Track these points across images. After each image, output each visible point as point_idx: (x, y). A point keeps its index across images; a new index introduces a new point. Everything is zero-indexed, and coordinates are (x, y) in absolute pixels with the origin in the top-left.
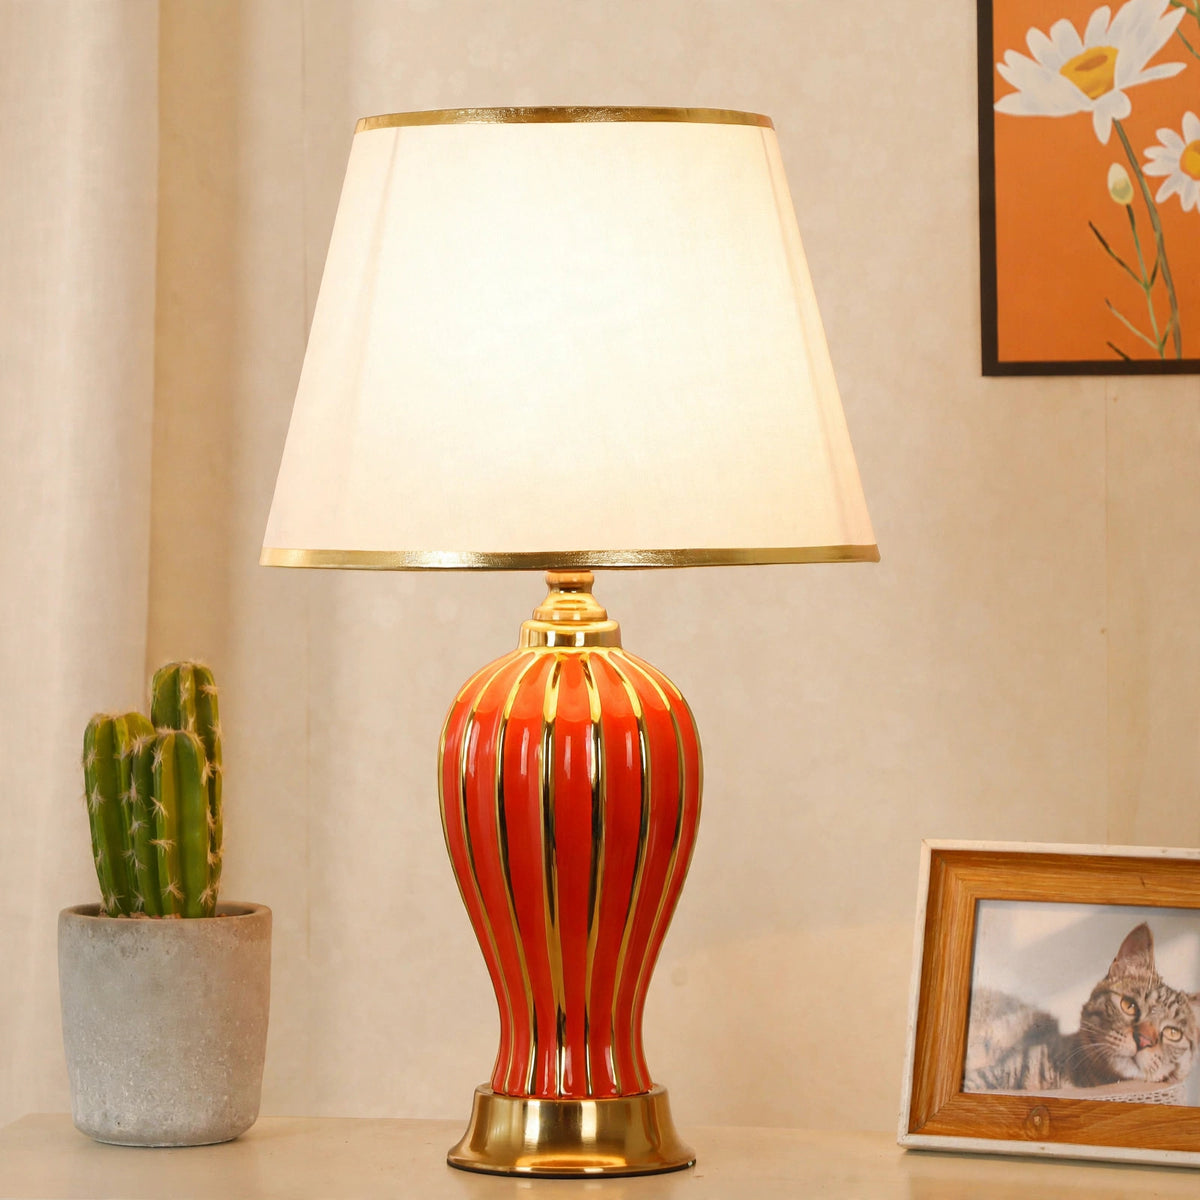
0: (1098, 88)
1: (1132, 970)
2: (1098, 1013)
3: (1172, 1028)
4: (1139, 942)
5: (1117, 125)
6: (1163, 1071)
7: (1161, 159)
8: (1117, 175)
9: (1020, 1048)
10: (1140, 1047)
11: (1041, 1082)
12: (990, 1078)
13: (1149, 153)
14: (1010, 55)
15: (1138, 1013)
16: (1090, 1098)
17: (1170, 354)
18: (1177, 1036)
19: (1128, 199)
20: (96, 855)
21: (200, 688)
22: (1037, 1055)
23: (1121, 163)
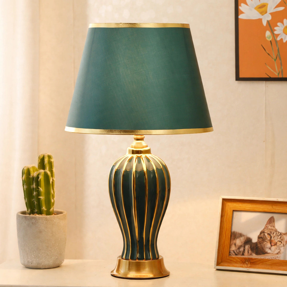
0: (263, 13)
1: (270, 227)
2: (261, 238)
3: (279, 241)
4: (271, 221)
5: (268, 22)
6: (277, 251)
7: (279, 30)
8: (268, 33)
9: (243, 245)
10: (271, 246)
11: (248, 254)
12: (236, 253)
13: (276, 28)
14: (243, 5)
15: (271, 237)
16: (259, 258)
17: (280, 76)
18: (280, 243)
19: (271, 39)
20: (25, 200)
21: (49, 160)
22: (247, 247)
23: (269, 31)
